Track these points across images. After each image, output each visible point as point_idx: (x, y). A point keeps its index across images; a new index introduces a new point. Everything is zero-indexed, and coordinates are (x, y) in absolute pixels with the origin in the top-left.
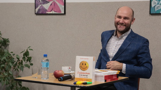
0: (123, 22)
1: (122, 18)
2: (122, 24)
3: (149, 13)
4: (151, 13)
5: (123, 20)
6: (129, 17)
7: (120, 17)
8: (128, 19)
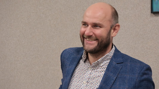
0: (91, 34)
1: (90, 26)
2: (90, 37)
3: (150, 11)
4: (155, 10)
5: (90, 29)
6: (101, 23)
7: (85, 24)
8: (101, 27)
